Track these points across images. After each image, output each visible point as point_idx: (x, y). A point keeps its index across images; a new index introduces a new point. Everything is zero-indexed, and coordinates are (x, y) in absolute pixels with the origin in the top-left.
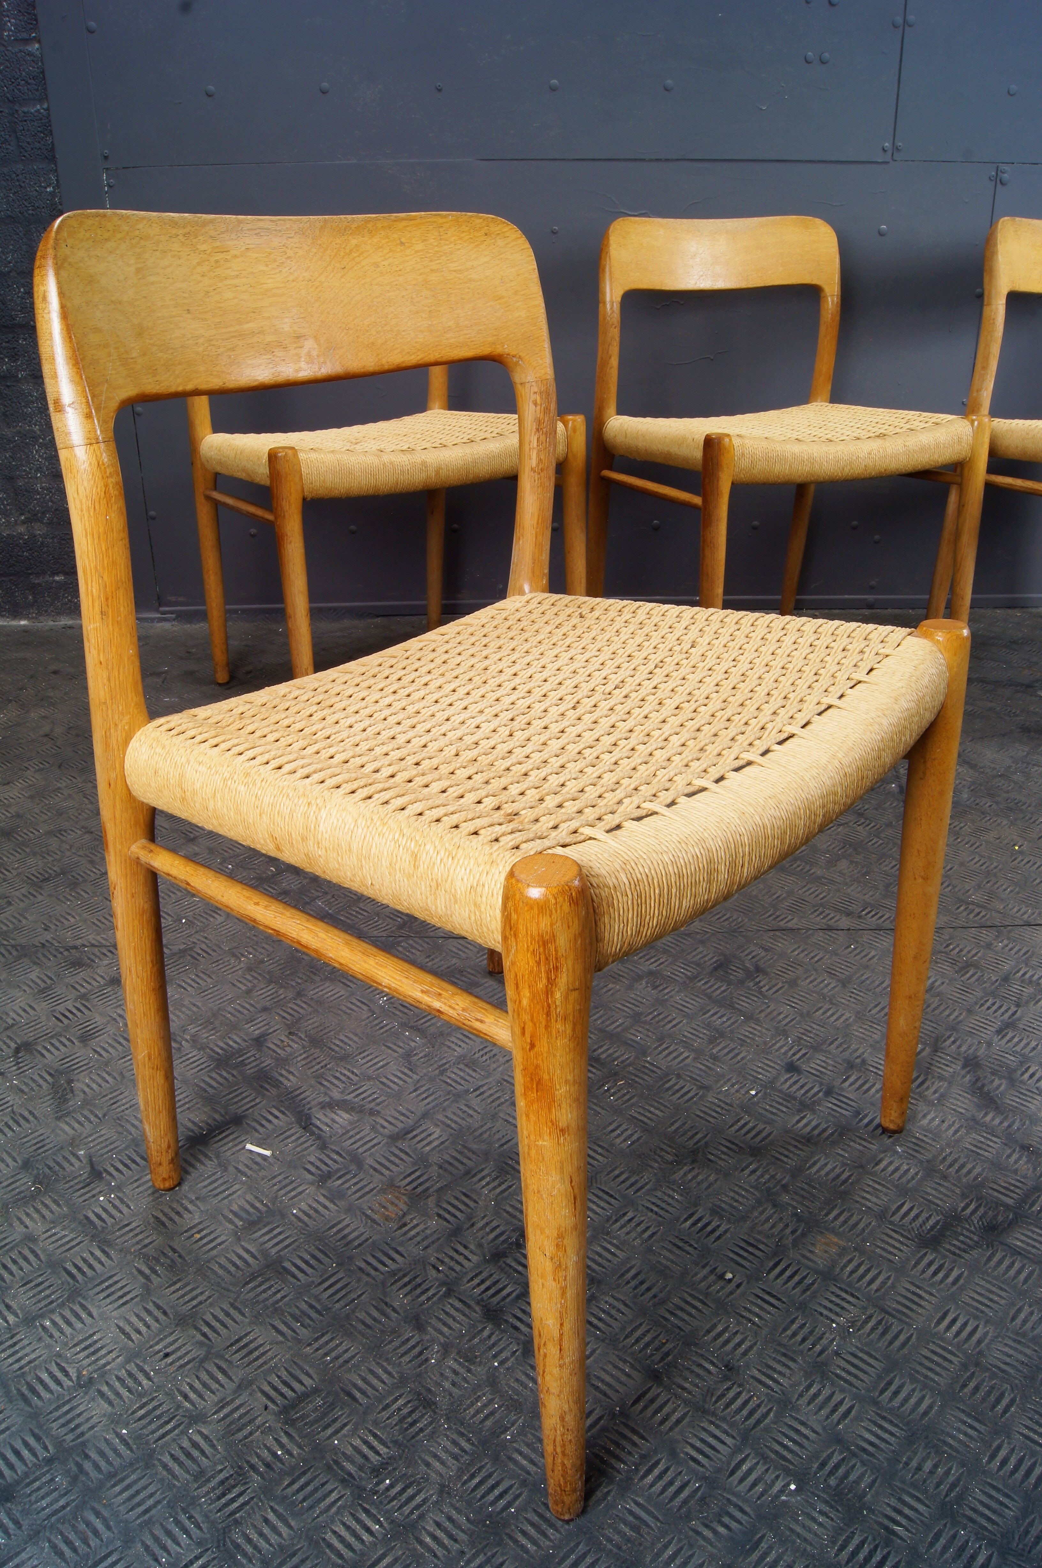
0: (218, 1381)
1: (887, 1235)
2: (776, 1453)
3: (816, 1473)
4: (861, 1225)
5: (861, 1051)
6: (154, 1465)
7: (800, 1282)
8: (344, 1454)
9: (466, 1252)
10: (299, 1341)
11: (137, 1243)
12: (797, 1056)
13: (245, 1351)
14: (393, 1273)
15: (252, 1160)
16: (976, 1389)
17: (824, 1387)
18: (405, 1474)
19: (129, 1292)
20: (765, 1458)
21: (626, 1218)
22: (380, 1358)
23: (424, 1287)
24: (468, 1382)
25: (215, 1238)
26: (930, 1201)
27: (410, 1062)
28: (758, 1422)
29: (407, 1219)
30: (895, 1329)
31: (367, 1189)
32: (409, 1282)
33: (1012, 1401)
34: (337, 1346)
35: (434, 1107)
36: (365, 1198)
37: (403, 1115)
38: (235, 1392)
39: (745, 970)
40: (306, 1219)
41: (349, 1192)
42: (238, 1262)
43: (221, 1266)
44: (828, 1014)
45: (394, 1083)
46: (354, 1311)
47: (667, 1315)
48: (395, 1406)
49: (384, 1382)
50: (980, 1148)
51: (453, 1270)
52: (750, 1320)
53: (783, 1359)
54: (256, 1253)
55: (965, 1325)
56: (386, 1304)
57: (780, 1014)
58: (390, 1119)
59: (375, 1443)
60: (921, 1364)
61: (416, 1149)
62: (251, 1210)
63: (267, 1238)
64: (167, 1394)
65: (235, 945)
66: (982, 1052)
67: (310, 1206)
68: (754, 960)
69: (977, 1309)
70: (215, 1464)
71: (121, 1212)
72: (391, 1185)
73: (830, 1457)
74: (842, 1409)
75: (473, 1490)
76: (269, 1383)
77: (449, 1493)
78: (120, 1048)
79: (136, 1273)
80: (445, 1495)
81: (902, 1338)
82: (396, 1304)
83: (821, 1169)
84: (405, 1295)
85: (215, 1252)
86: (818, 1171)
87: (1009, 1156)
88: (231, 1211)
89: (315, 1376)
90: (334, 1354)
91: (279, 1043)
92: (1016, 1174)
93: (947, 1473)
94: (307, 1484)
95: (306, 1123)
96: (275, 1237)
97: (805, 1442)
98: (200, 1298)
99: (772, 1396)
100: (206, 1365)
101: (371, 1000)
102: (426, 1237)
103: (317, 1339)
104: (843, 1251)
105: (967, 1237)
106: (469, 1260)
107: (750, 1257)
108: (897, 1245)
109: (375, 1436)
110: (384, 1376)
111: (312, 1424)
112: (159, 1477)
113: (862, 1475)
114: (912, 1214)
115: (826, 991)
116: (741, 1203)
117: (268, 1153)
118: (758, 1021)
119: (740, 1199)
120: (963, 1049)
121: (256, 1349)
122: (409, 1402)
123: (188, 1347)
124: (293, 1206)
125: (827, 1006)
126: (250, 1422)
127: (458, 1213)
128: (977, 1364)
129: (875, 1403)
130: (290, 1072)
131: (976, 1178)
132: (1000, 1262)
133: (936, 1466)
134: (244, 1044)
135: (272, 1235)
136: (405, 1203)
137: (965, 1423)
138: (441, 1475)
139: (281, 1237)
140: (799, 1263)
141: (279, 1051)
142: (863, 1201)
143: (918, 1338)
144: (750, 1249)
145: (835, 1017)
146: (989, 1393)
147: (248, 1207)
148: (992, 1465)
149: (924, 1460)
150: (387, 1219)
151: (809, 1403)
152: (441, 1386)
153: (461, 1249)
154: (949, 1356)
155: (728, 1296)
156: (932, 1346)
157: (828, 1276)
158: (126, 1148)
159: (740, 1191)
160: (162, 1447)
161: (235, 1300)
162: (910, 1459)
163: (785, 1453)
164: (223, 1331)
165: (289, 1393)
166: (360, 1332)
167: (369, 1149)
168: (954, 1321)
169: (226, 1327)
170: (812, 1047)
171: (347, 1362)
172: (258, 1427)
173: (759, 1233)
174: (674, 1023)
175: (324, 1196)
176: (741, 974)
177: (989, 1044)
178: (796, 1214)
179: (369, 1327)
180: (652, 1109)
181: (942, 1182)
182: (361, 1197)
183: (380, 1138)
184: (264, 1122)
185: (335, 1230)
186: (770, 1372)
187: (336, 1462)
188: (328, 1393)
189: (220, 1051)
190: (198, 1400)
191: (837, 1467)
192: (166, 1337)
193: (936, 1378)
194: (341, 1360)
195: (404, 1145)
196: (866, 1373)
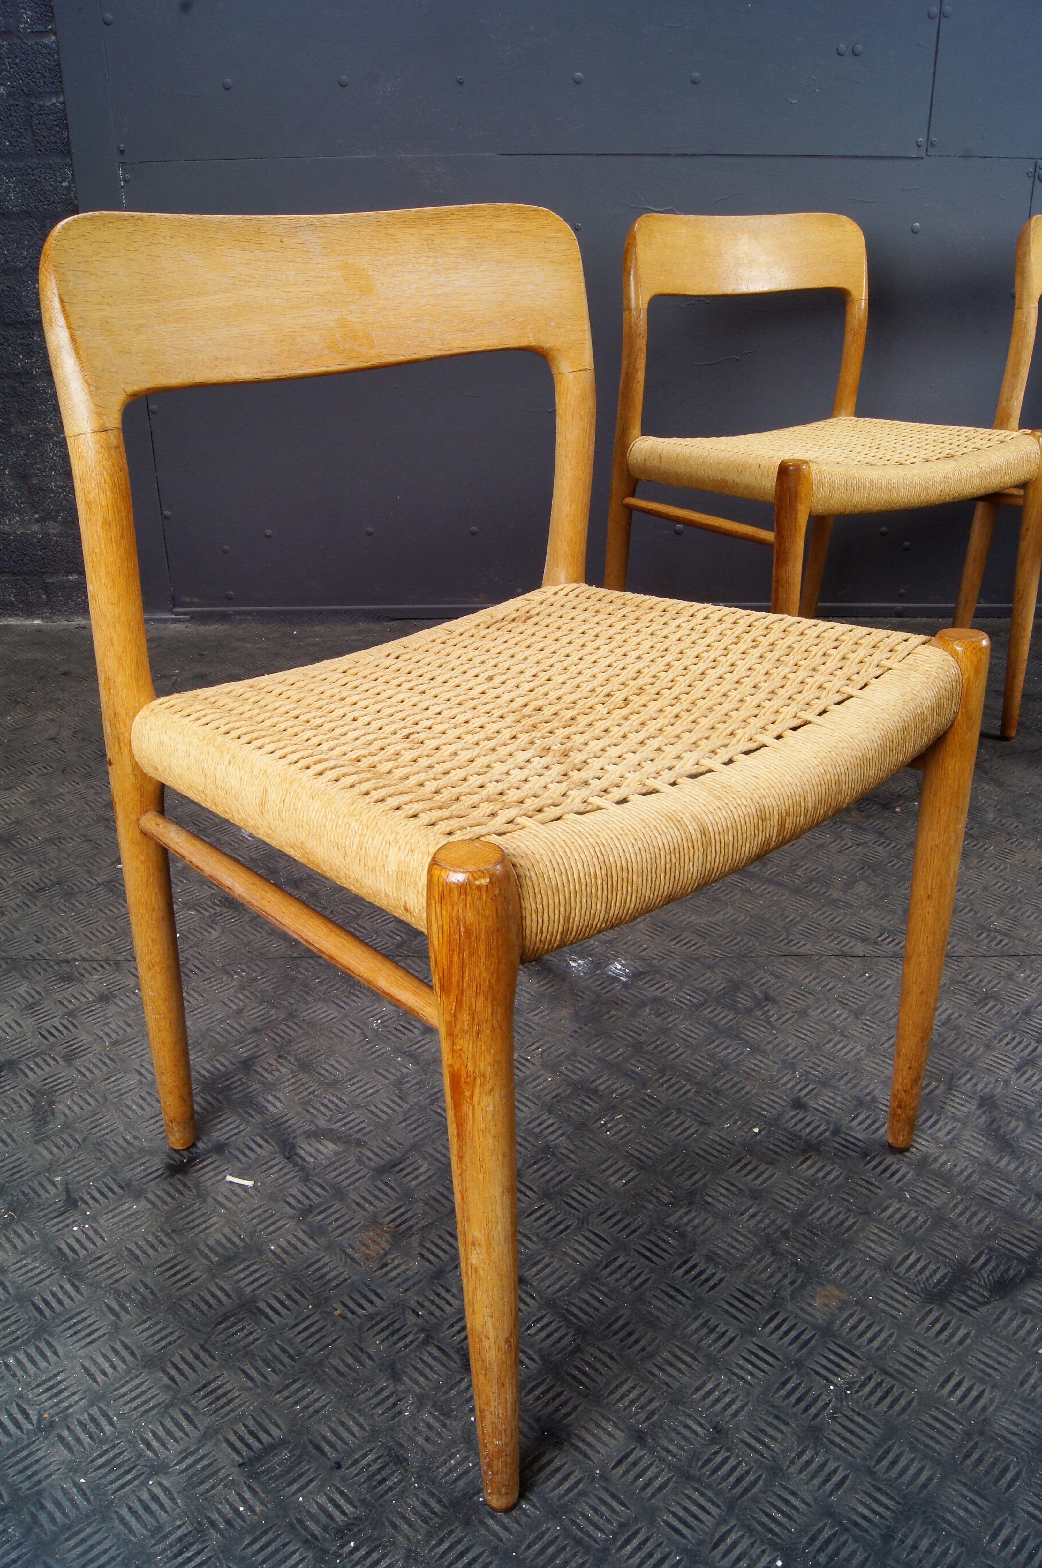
0: (182, 1429)
1: (891, 1288)
2: (763, 1525)
3: (804, 1549)
4: (864, 1277)
5: (871, 1088)
6: (110, 1518)
7: (796, 1338)
8: (308, 1512)
9: (448, 1297)
10: (269, 1388)
11: (109, 1277)
12: (804, 1092)
13: (211, 1398)
14: (370, 1317)
15: (232, 1191)
16: (980, 1460)
17: (817, 1454)
18: (371, 1537)
19: (97, 1330)
20: (750, 1530)
21: (617, 1264)
22: (352, 1408)
23: (402, 1333)
24: (442, 1438)
25: (189, 1274)
26: (938, 1252)
27: (400, 1090)
28: (746, 1490)
29: (389, 1258)
30: (896, 1391)
31: (348, 1226)
32: (387, 1327)
33: (1017, 1475)
34: (308, 1394)
35: (423, 1139)
36: (346, 1235)
37: (391, 1146)
38: (199, 1441)
39: (755, 997)
40: (284, 1255)
41: (330, 1229)
42: (211, 1301)
43: (193, 1304)
44: (838, 1047)
45: (383, 1112)
46: (327, 1357)
47: (655, 1371)
48: (364, 1462)
49: (355, 1436)
50: (993, 1196)
51: (433, 1315)
52: (742, 1378)
53: (775, 1422)
54: (230, 1292)
55: (970, 1389)
56: (362, 1350)
57: (788, 1046)
58: (377, 1150)
59: (342, 1502)
60: (921, 1431)
61: (402, 1183)
62: (229, 1245)
63: (242, 1275)
64: (129, 1441)
65: (228, 961)
66: (998, 1091)
67: (289, 1242)
68: (763, 988)
69: (983, 1371)
70: (174, 1520)
71: (94, 1243)
72: (374, 1222)
73: (820, 1531)
74: (836, 1479)
75: (441, 1557)
76: (235, 1433)
77: (415, 1559)
78: (104, 1068)
79: (105, 1309)
80: (411, 1561)
81: (903, 1402)
82: (372, 1351)
83: (824, 1215)
84: (382, 1341)
85: (188, 1289)
86: (820, 1217)
87: (1024, 1205)
88: (208, 1246)
89: (283, 1426)
90: (304, 1403)
91: (267, 1066)
92: (1031, 1224)
93: (945, 1553)
94: (268, 1544)
95: (289, 1151)
96: (251, 1274)
97: (794, 1513)
98: (169, 1339)
99: (762, 1463)
100: (171, 1411)
101: (365, 1023)
102: (408, 1279)
103: (287, 1386)
104: (844, 1305)
105: (975, 1292)
106: (450, 1305)
107: (746, 1309)
108: (901, 1299)
109: (342, 1493)
110: (355, 1429)
111: (276, 1478)
112: (114, 1531)
113: (854, 1552)
114: (919, 1266)
115: (837, 1021)
116: (738, 1250)
117: (250, 1183)
118: (764, 1054)
119: (738, 1246)
120: (979, 1087)
121: (224, 1395)
122: (379, 1457)
123: (154, 1391)
124: (271, 1241)
125: (837, 1039)
126: (213, 1474)
127: (441, 1254)
128: (981, 1433)
129: (871, 1473)
130: (277, 1098)
131: (988, 1228)
132: (1011, 1320)
133: (933, 1545)
134: (231, 1067)
135: (247, 1272)
136: (388, 1241)
137: (965, 1497)
138: (408, 1539)
139: (257, 1275)
140: (797, 1316)
141: (267, 1075)
142: (868, 1251)
143: (919, 1403)
144: (746, 1300)
145: (845, 1051)
146: (993, 1465)
147: (224, 1241)
148: (993, 1546)
149: (921, 1537)
150: (368, 1258)
151: (800, 1472)
152: (414, 1441)
153: (443, 1292)
154: (951, 1423)
155: (720, 1351)
156: (934, 1412)
157: (826, 1331)
158: (104, 1176)
159: (738, 1236)
160: (120, 1499)
161: (206, 1341)
162: (906, 1536)
163: (773, 1526)
164: (191, 1375)
165: (256, 1445)
166: (333, 1380)
167: (353, 1183)
168: (958, 1385)
169: (194, 1370)
170: (820, 1082)
171: (317, 1412)
172: (221, 1481)
173: (756, 1283)
174: (677, 1053)
175: (304, 1231)
176: (749, 1003)
177: (1007, 1082)
178: (796, 1264)
179: (342, 1374)
180: (650, 1146)
181: (951, 1231)
182: (342, 1234)
183: (365, 1171)
184: (247, 1151)
185: (313, 1268)
186: (760, 1435)
187: (300, 1521)
188: (296, 1445)
189: (206, 1074)
190: (162, 1449)
191: (827, 1542)
192: (132, 1379)
193: (937, 1447)
194: (311, 1410)
195: (390, 1179)
196: (862, 1439)
